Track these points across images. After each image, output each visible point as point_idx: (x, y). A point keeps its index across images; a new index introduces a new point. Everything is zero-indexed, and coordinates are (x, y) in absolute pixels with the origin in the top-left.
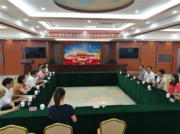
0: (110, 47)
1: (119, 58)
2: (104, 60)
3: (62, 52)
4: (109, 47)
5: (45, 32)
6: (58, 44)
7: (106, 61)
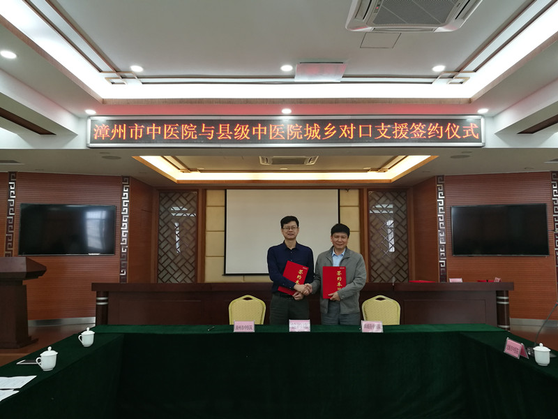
0: (404, 208)
1: (450, 252)
2: (379, 264)
3: (193, 230)
4: (399, 209)
5: (89, 121)
6: (181, 195)
7: (386, 268)
